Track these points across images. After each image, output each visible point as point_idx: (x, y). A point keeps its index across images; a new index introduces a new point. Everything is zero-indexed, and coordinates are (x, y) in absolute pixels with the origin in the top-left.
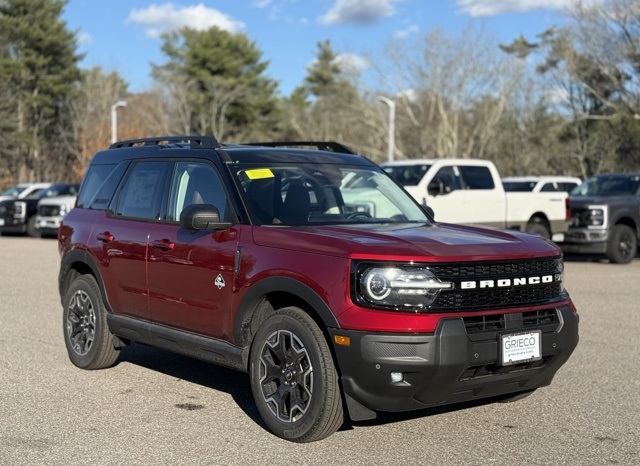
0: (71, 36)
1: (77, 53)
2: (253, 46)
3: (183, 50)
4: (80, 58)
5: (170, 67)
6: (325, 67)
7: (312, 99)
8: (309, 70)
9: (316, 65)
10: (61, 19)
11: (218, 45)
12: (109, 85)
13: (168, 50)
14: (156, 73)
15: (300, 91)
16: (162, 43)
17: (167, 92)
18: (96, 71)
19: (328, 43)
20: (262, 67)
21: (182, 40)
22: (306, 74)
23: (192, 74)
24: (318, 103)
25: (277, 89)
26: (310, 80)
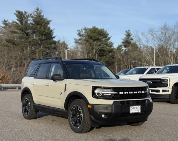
0: (51, 31)
1: (53, 36)
2: (106, 32)
3: (84, 34)
4: (54, 37)
5: (80, 40)
6: (128, 38)
7: (124, 48)
8: (123, 39)
9: (125, 38)
10: (49, 26)
11: (95, 32)
12: (63, 46)
13: (80, 35)
14: (76, 42)
15: (120, 46)
16: (78, 33)
17: (80, 47)
18: (59, 41)
19: (129, 31)
20: (109, 38)
21: (84, 31)
22: (123, 41)
23: (88, 41)
24: (126, 49)
25: (113, 45)
26: (123, 43)
